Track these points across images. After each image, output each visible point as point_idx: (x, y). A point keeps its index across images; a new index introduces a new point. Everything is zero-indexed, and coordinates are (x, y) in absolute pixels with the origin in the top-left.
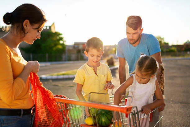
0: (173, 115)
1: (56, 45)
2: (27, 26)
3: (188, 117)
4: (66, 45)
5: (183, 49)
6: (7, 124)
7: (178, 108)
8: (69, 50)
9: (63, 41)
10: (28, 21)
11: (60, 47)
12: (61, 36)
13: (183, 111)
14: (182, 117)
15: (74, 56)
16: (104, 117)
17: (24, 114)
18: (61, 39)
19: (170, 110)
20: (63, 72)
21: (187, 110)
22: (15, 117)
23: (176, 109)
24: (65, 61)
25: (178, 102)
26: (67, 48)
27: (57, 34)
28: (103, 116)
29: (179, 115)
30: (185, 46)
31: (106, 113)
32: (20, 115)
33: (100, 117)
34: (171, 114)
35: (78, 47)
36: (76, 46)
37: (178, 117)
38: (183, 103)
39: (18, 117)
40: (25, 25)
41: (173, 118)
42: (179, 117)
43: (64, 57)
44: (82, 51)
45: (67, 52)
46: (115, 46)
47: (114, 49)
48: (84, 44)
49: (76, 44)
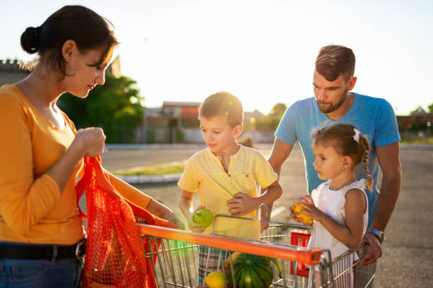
0: (391, 273)
1: (121, 106)
2: (70, 55)
3: (423, 278)
4: (145, 108)
5: (410, 126)
6: (21, 277)
7: (400, 259)
8: (150, 119)
9: (139, 98)
10: (73, 42)
11: (131, 111)
12: (133, 87)
13: (412, 265)
14: (410, 278)
15: (161, 133)
16: (250, 274)
17: (58, 258)
18: (134, 93)
19: (383, 261)
20: (139, 169)
21: (422, 262)
22: (38, 263)
23: (396, 260)
24: (141, 143)
25: (401, 245)
26: (146, 114)
27: (124, 82)
28: (248, 271)
29: (404, 274)
30: (413, 119)
31: (255, 264)
32: (49, 258)
33: (241, 273)
34: (385, 270)
35: (171, 113)
36: (167, 111)
37: (401, 277)
38: (412, 247)
39: (45, 262)
40: (67, 51)
41: (391, 280)
42: (404, 278)
43: (139, 133)
44: (180, 123)
45: (146, 123)
46: (256, 114)
47: (253, 120)
48: (185, 107)
49: (166, 106)
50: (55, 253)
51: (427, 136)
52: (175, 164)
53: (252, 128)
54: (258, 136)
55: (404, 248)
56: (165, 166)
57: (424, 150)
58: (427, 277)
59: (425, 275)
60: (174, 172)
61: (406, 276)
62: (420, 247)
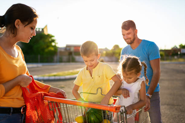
1: (48, 47)
3: (173, 118)
4: (58, 47)
8: (61, 52)
9: (55, 43)
11: (52, 49)
12: (53, 38)
13: (169, 113)
14: (168, 118)
15: (65, 58)
17: (13, 113)
18: (53, 41)
20: (55, 74)
21: (173, 111)
24: (57, 62)
25: (165, 104)
26: (59, 50)
27: (49, 36)
28: (92, 115)
30: (172, 51)
31: (95, 112)
32: (9, 113)
35: (70, 49)
36: (68, 48)
38: (170, 105)
39: (7, 115)
43: (56, 58)
44: (73, 54)
45: (58, 54)
46: (106, 49)
47: (104, 52)
48: (76, 47)
49: (68, 46)
50: (12, 111)
51: (178, 58)
52: (71, 71)
53: (104, 56)
54: (107, 59)
55: (166, 106)
56: (66, 72)
57: (176, 64)
58: (175, 117)
59: (174, 117)
60: (70, 75)
61: (166, 117)
62: (173, 105)
